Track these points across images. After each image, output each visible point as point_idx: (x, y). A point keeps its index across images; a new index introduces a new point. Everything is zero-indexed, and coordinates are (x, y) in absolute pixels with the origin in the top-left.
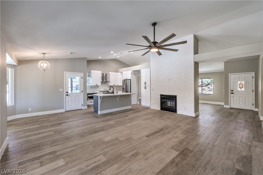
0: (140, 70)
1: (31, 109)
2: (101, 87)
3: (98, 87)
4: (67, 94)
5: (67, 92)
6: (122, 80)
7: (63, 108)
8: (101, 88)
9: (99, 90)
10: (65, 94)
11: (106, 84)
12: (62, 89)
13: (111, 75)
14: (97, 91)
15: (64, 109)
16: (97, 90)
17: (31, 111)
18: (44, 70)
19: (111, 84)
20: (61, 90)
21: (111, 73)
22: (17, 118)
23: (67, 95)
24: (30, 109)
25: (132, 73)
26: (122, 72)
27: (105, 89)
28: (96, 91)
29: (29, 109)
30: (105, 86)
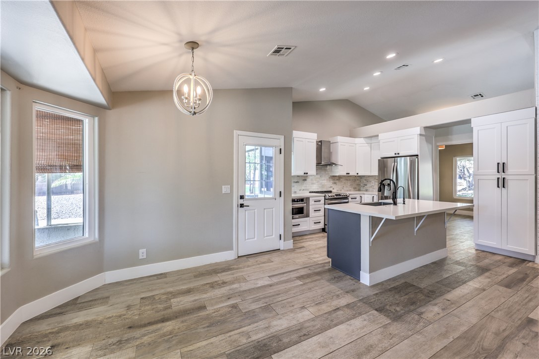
0: (470, 120)
1: (144, 250)
2: (312, 180)
3: (305, 180)
4: (241, 201)
5: (242, 197)
6: (379, 160)
7: (230, 248)
8: (313, 184)
9: (307, 190)
10: (236, 201)
11: (326, 170)
12: (229, 186)
13: (339, 144)
14: (303, 190)
15: (233, 250)
16: (303, 188)
17: (145, 257)
18: (193, 110)
19: (340, 171)
20: (225, 189)
21: (340, 139)
22: (107, 282)
23: (242, 206)
24: (142, 254)
25: (420, 135)
26: (378, 136)
27: (323, 186)
28: (300, 190)
29: (141, 251)
30: (323, 178)
